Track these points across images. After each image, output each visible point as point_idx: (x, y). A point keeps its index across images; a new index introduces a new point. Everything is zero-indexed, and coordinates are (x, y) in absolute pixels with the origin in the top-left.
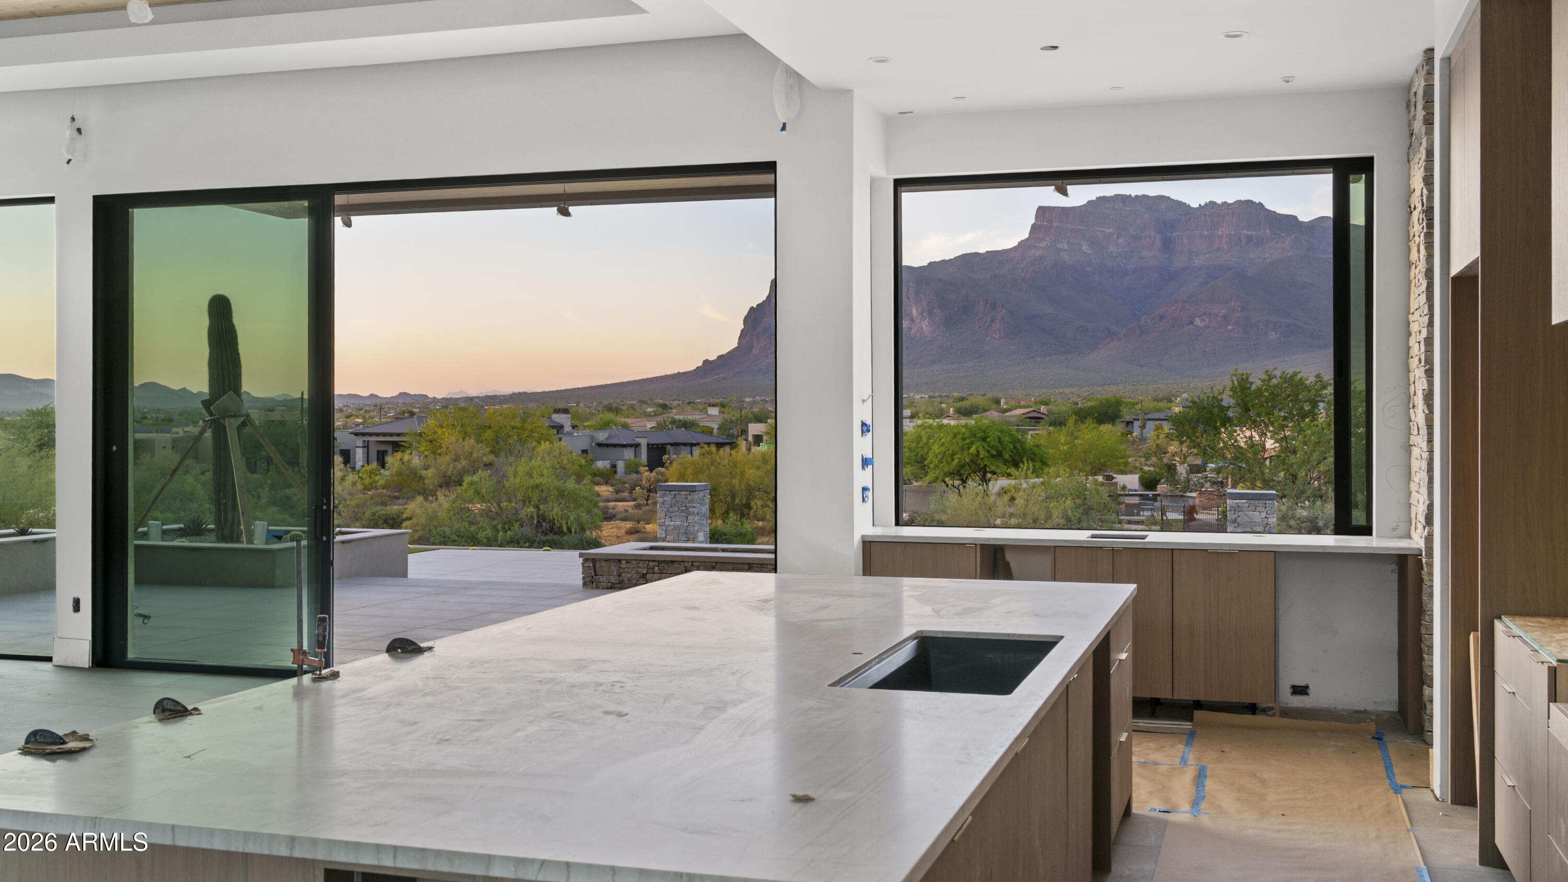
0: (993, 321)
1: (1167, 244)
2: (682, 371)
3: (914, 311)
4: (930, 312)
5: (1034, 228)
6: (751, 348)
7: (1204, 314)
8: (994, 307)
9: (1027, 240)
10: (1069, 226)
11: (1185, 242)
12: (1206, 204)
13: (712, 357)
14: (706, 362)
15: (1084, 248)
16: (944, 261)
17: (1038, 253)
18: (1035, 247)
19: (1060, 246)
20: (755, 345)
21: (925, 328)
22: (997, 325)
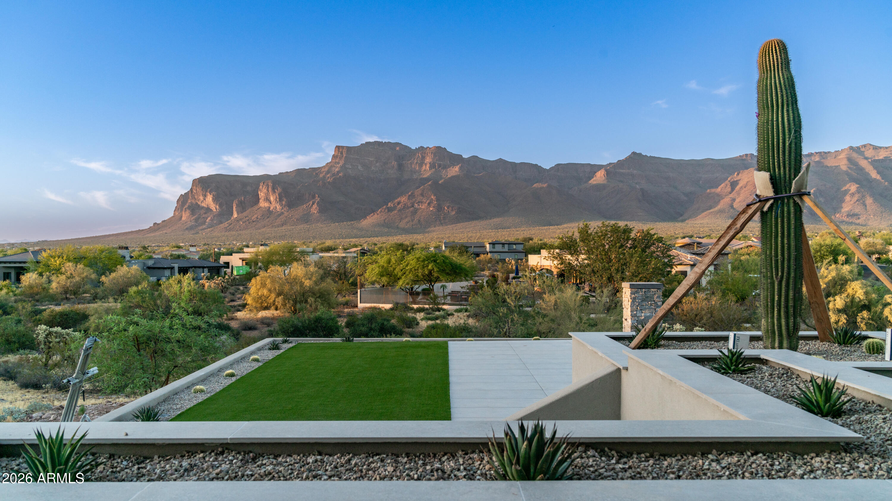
0: (313, 204)
1: (401, 167)
2: (141, 229)
3: (272, 199)
4: (281, 200)
5: (334, 156)
6: (181, 217)
7: (419, 202)
8: (314, 197)
9: (330, 162)
10: (352, 156)
11: (409, 166)
12: (419, 148)
13: (159, 222)
14: (155, 224)
15: (359, 167)
16: (287, 172)
17: (337, 170)
18: (334, 166)
19: (347, 166)
20: (184, 215)
21: (278, 207)
22: (315, 206)
